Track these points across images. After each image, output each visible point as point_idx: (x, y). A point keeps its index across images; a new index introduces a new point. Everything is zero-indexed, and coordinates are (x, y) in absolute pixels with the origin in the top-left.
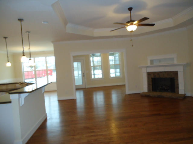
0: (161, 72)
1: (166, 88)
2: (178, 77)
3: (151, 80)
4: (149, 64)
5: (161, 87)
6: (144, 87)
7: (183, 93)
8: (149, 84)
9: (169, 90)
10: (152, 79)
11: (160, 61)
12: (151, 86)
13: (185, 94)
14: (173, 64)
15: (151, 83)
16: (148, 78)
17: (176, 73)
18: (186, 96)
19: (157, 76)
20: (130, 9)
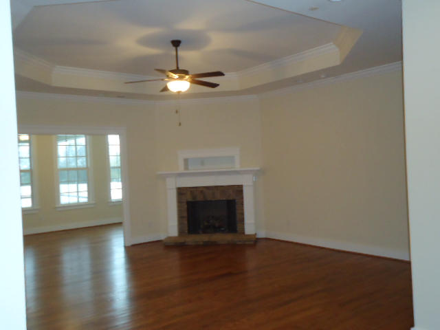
0: (208, 188)
1: (217, 225)
2: (242, 198)
3: (186, 206)
4: (181, 169)
5: (206, 224)
6: (169, 225)
7: (253, 233)
8: (180, 217)
9: (223, 229)
10: (188, 203)
11: (202, 161)
12: (186, 222)
13: (256, 234)
14: (233, 170)
15: (185, 214)
16: (179, 202)
17: (239, 190)
18: (258, 239)
19: (200, 198)
20: (176, 43)
